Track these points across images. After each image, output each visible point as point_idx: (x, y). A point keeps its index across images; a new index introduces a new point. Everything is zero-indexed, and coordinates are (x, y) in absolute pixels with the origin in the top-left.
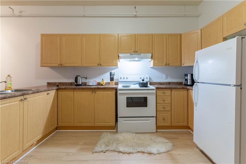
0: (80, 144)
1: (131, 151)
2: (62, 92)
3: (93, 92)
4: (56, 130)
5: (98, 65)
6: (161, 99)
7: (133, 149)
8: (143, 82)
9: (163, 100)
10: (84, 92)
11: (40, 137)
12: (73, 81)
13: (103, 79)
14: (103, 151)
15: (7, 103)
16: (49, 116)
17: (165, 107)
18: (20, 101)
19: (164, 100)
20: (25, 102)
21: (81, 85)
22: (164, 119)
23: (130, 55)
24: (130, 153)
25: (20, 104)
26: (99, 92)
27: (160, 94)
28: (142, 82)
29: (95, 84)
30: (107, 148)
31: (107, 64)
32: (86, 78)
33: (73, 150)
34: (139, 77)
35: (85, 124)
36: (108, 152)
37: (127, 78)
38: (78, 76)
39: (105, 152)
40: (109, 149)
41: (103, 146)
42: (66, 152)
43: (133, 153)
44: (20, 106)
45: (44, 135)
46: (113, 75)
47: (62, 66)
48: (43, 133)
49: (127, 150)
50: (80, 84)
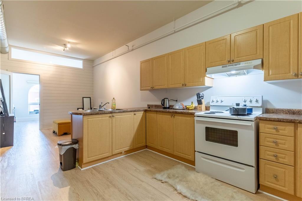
0: (152, 166)
1: (188, 194)
2: (149, 114)
3: (172, 116)
4: (145, 149)
5: (183, 85)
6: (270, 139)
7: (191, 194)
8: (238, 107)
9: (274, 142)
10: (164, 115)
11: (127, 149)
12: (159, 103)
13: (192, 102)
14: (162, 181)
15: (100, 117)
16: (136, 133)
17: (277, 154)
18: (109, 117)
19: (276, 143)
20: (114, 119)
21: (169, 108)
22: (276, 177)
23: (223, 67)
24: (185, 197)
25: (109, 119)
26: (177, 117)
27: (268, 130)
28: (236, 107)
29: (181, 107)
30: (167, 180)
31: (192, 83)
32: (177, 101)
33: (142, 168)
34: (243, 99)
35: (165, 150)
36: (166, 183)
37: (222, 101)
38: (165, 98)
39: (163, 183)
40: (168, 181)
41: (165, 176)
42: (136, 168)
43: (189, 198)
44: (109, 121)
45: (131, 149)
46: (202, 98)
47: (153, 89)
48: (130, 146)
49: (185, 191)
50: (167, 107)
